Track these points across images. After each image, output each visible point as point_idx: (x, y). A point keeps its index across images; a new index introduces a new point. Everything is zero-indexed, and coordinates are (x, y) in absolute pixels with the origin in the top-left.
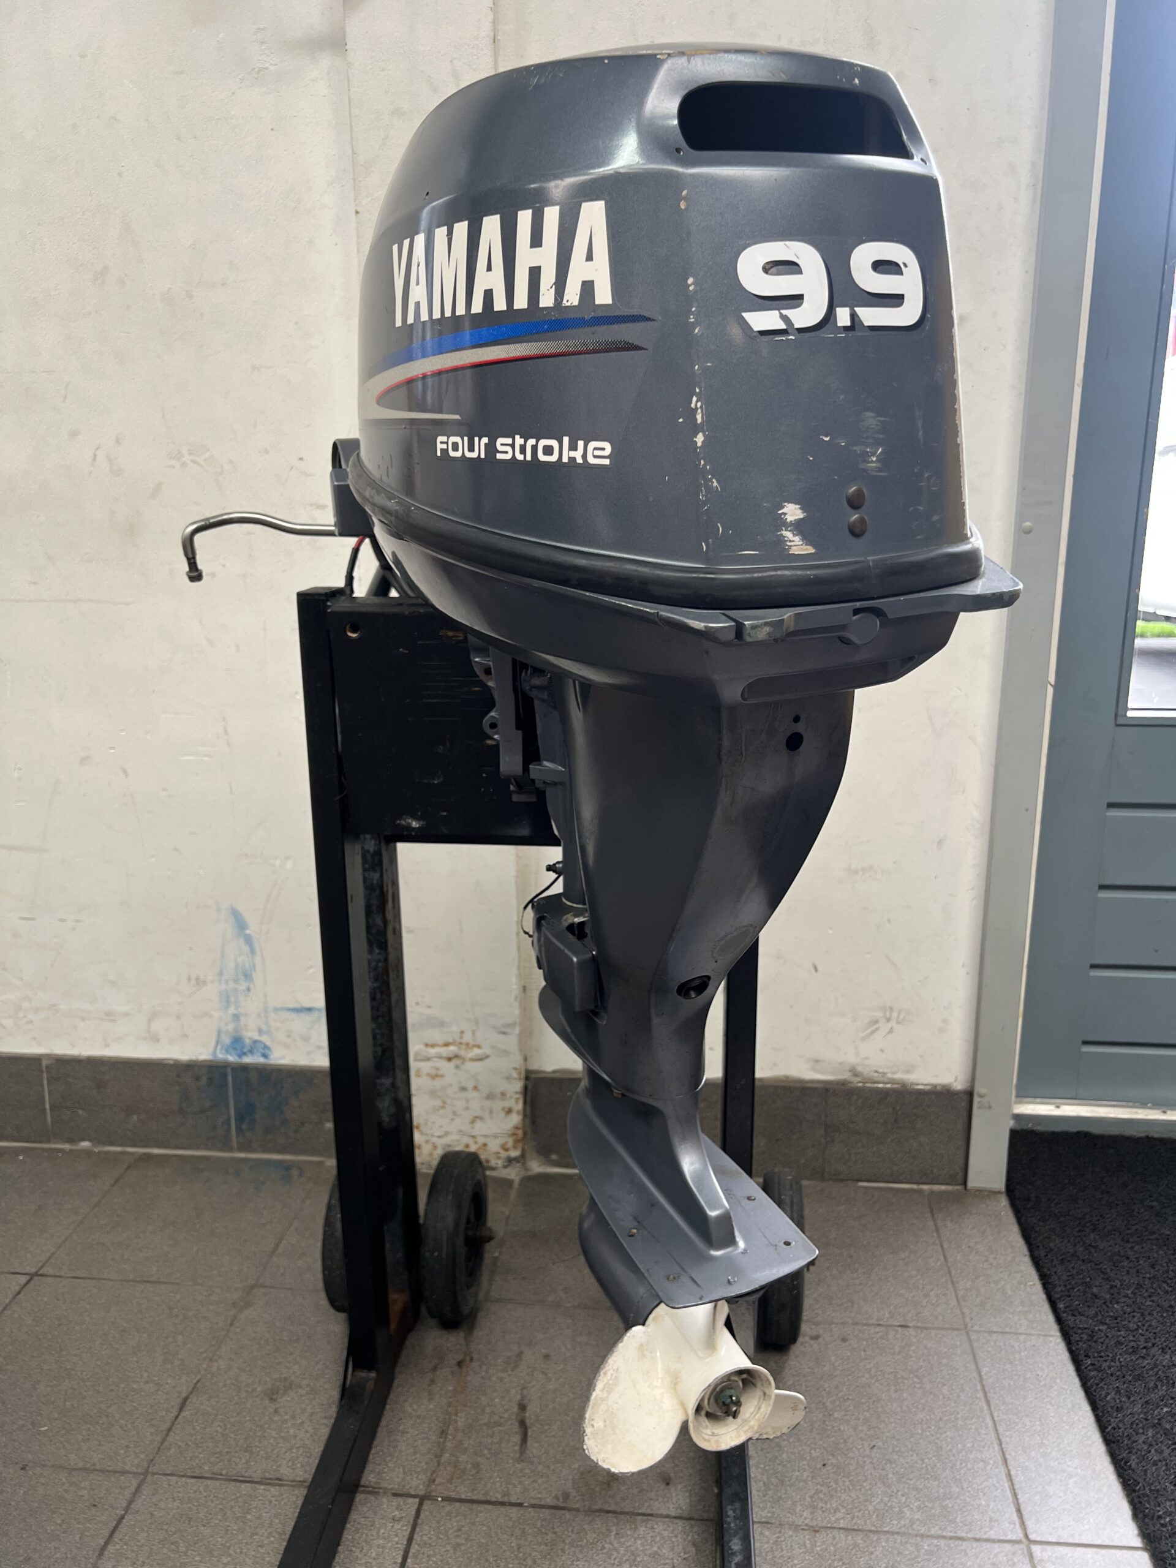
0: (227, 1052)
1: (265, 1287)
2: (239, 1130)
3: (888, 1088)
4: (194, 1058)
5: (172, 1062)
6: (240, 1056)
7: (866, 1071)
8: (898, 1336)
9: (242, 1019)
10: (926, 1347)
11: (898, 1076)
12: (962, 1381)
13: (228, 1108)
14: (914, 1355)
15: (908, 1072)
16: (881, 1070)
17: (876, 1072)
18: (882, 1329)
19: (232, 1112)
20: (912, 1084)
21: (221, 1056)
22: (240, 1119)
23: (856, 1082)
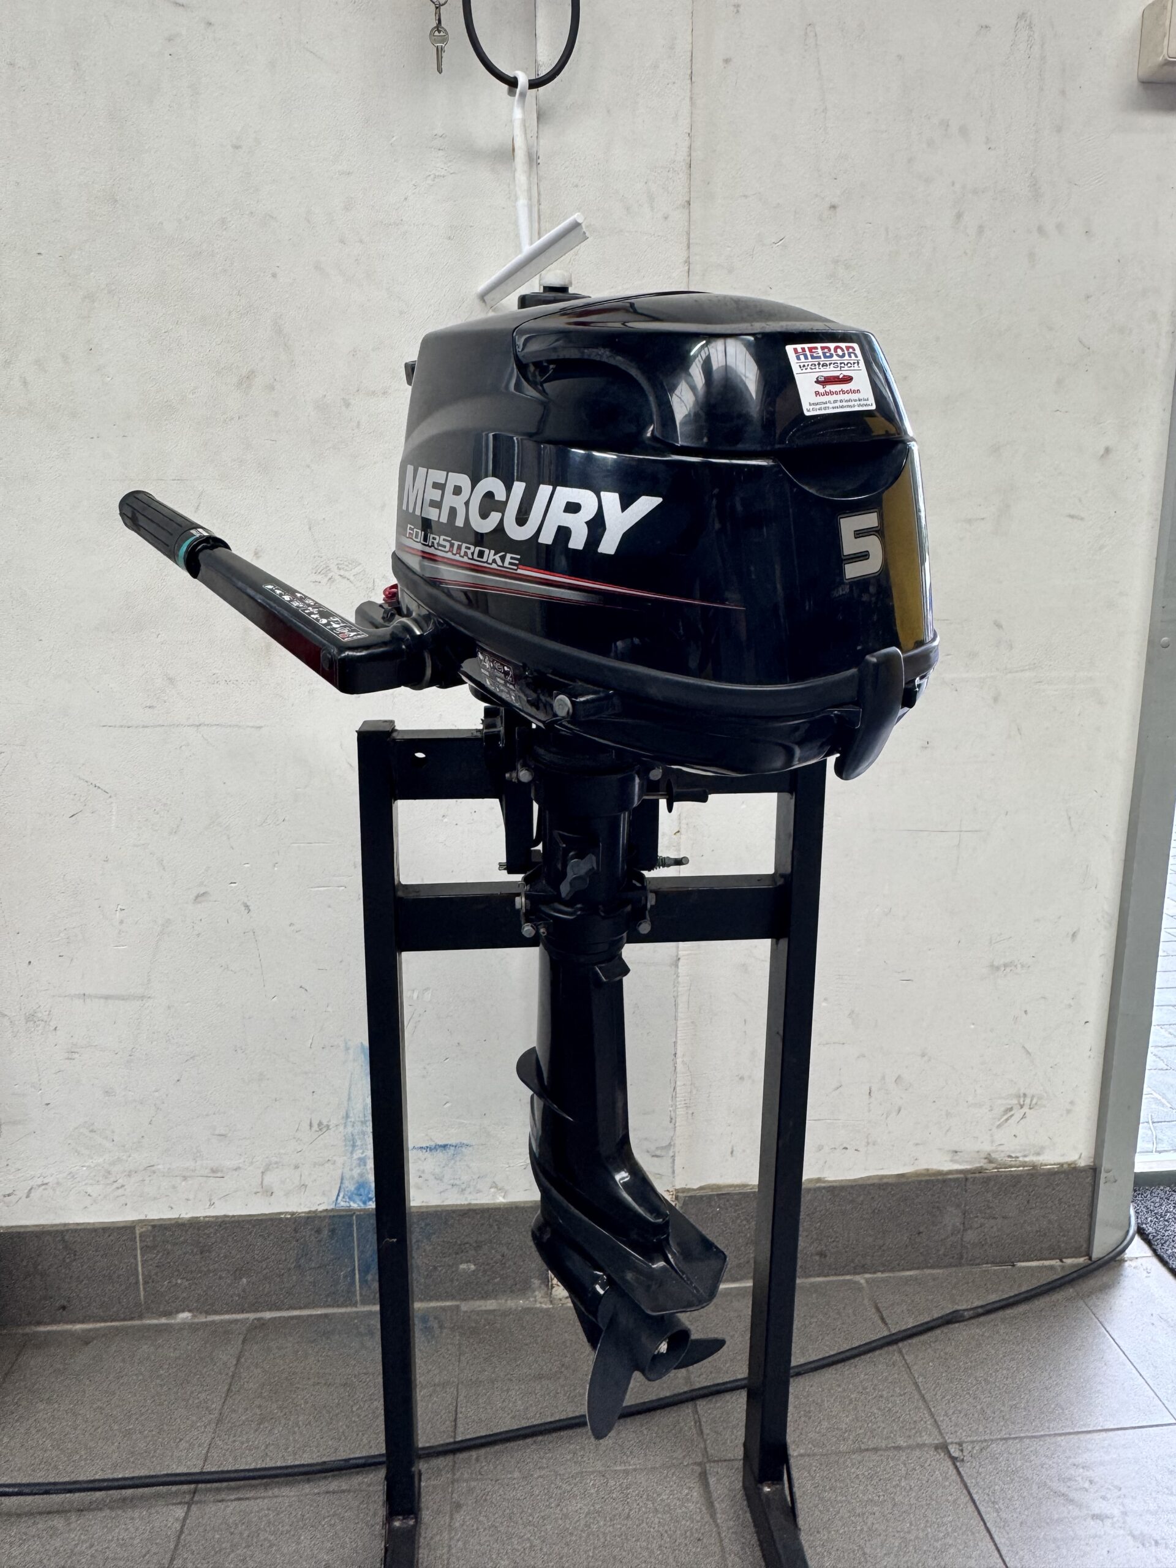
0: (351, 1199)
2: (363, 1281)
3: (1019, 1172)
4: (313, 1209)
5: (288, 1216)
6: (365, 1202)
7: (1000, 1157)
8: (1123, 1441)
11: (1027, 1159)
13: (352, 1257)
15: (1038, 1154)
16: (1013, 1155)
17: (1010, 1156)
19: (356, 1263)
20: (1042, 1165)
21: (343, 1204)
22: (365, 1269)
23: (991, 1168)
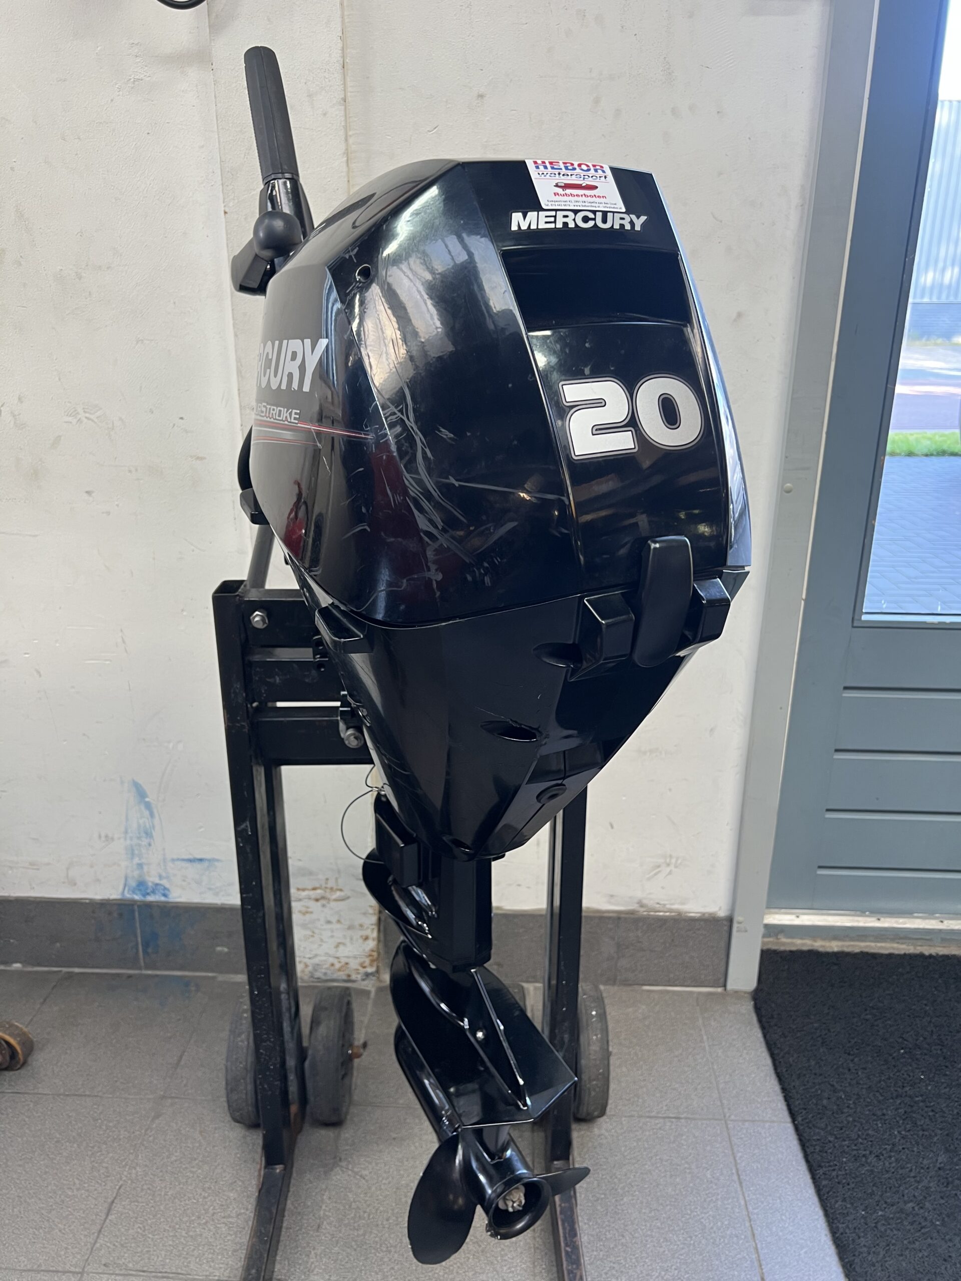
0: (134, 892)
1: (172, 1098)
2: (145, 952)
3: (667, 916)
4: (106, 897)
5: (87, 901)
6: (144, 896)
7: (651, 903)
8: (673, 1127)
9: (145, 868)
10: (694, 1136)
11: (676, 907)
12: (722, 1166)
13: (136, 937)
14: (685, 1143)
15: (683, 904)
16: (662, 902)
17: (658, 903)
18: (661, 1120)
19: (139, 940)
20: (686, 912)
21: (128, 896)
22: (146, 945)
23: (643, 912)
